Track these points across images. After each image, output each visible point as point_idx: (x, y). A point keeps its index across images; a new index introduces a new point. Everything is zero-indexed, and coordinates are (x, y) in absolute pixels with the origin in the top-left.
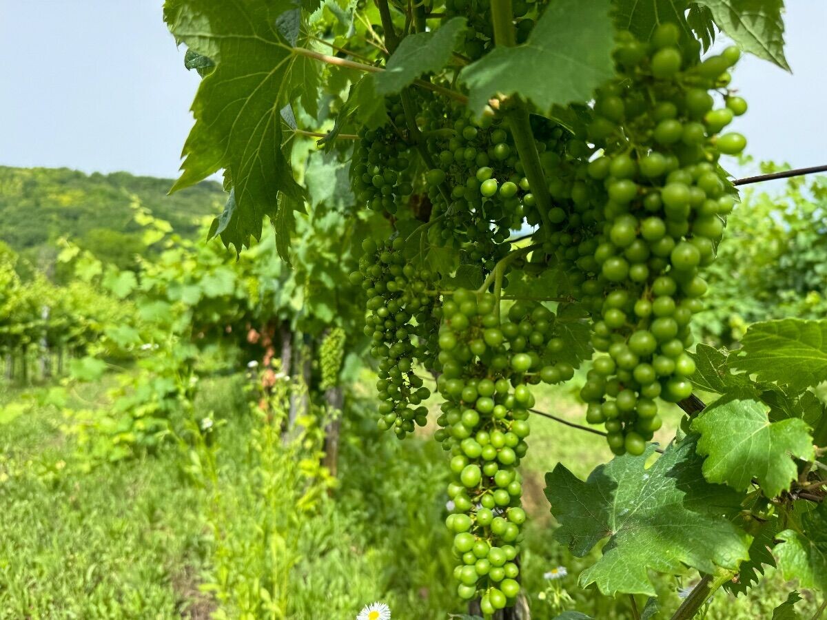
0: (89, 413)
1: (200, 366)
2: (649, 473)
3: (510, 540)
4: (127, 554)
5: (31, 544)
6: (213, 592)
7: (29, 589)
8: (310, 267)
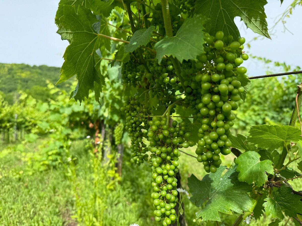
0: (32, 154)
1: (72, 137)
2: (222, 178)
3: (172, 201)
4: (45, 205)
5: (11, 201)
6: (76, 219)
7: (10, 217)
8: (110, 101)
